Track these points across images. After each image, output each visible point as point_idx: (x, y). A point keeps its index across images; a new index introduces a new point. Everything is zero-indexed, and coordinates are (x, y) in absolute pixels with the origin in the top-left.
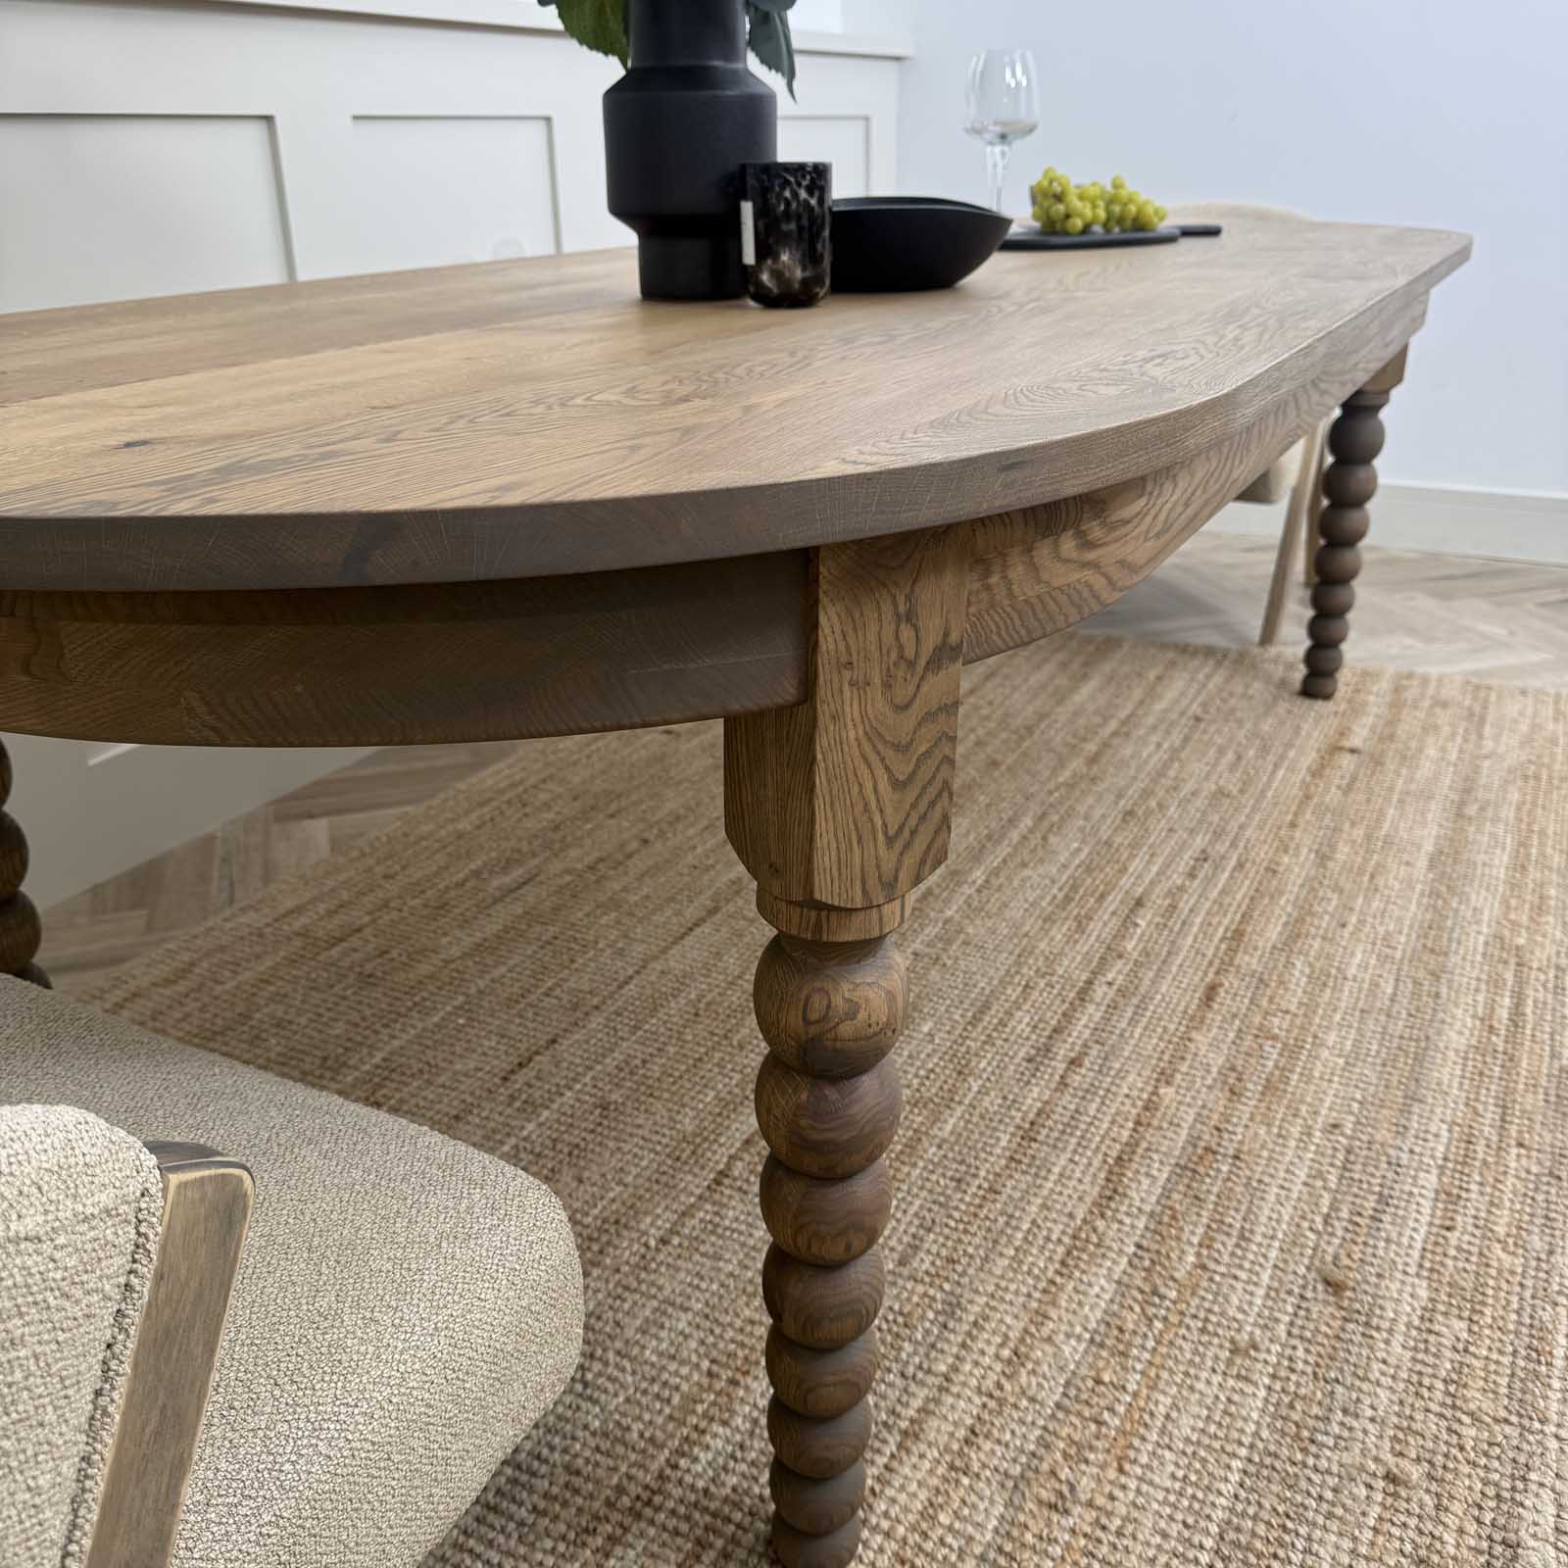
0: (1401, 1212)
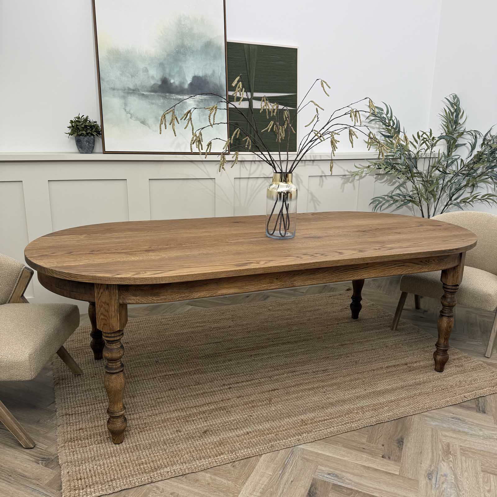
0: (235, 431)
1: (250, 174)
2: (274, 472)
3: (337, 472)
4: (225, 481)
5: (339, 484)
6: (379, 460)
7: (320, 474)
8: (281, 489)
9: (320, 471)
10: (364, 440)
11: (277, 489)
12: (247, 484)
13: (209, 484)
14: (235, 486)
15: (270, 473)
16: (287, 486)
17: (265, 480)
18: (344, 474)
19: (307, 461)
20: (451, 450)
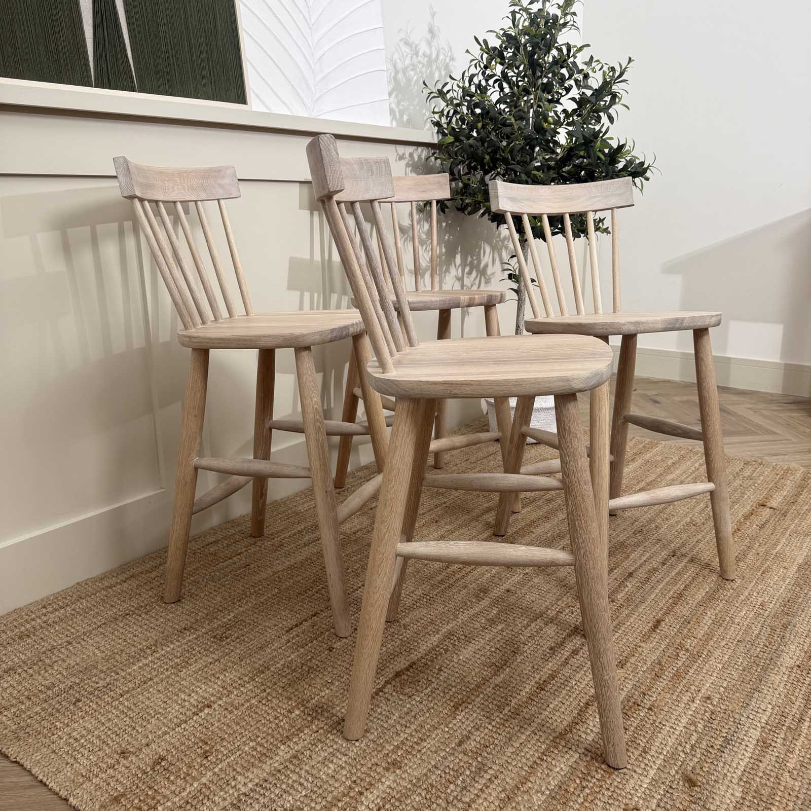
0: (735, 749)
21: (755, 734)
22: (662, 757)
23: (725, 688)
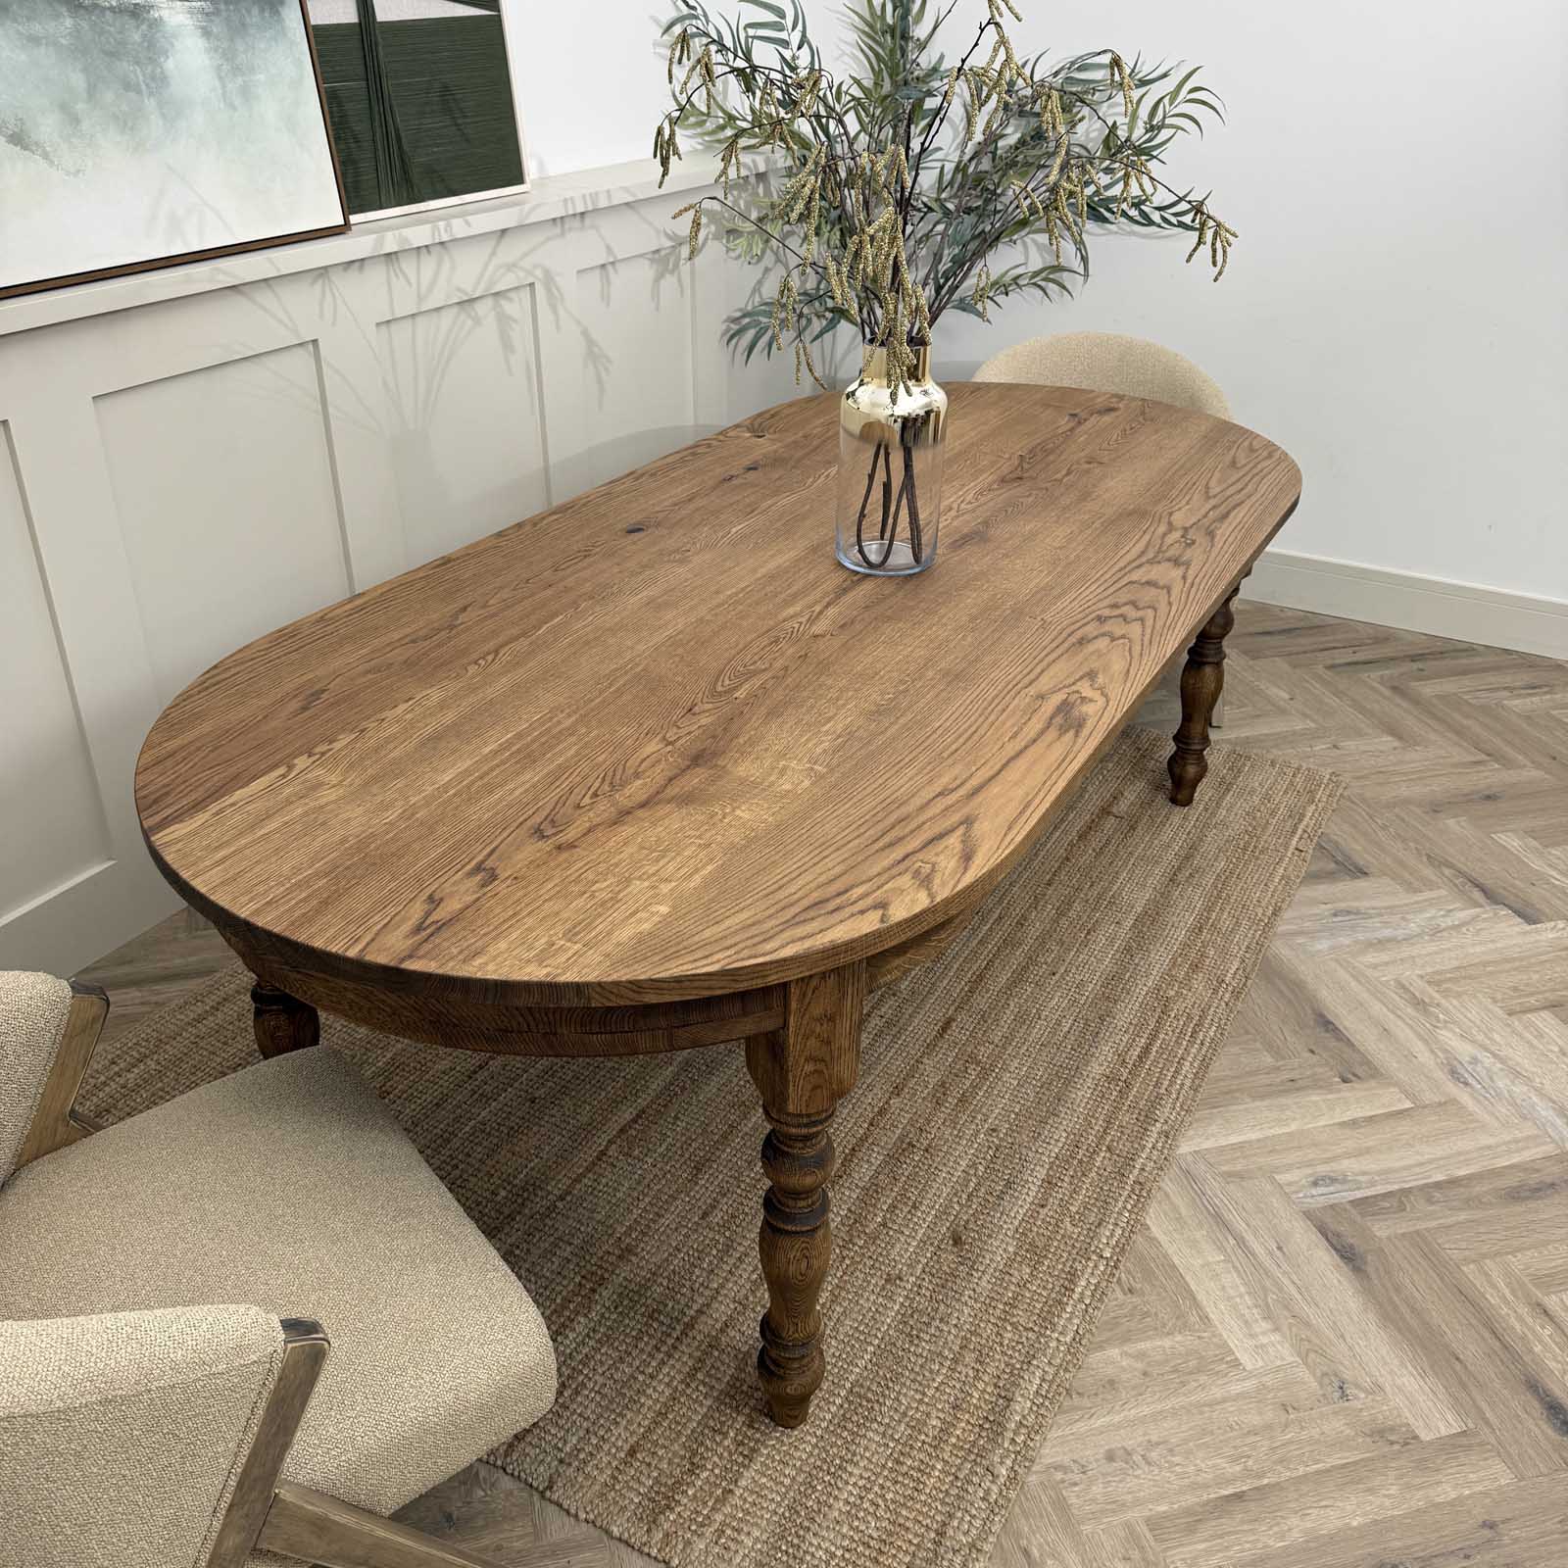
0: (1016, 1194)
1: (420, 299)
2: (1221, 1249)
3: (1322, 1169)
4: (1167, 1342)
5: (1359, 1194)
6: (1347, 1092)
7: (1301, 1195)
8: (1286, 1282)
9: (1293, 1189)
10: (1268, 1060)
11: (1281, 1290)
12: (1211, 1316)
13: (1145, 1374)
14: (1199, 1337)
15: (1218, 1259)
16: (1285, 1266)
17: (1230, 1279)
18: (1334, 1166)
19: (1242, 1178)
20: (1417, 994)
21: (1041, 1173)
22: (933, 1212)
23: (1017, 1114)
